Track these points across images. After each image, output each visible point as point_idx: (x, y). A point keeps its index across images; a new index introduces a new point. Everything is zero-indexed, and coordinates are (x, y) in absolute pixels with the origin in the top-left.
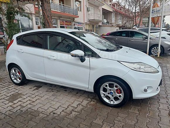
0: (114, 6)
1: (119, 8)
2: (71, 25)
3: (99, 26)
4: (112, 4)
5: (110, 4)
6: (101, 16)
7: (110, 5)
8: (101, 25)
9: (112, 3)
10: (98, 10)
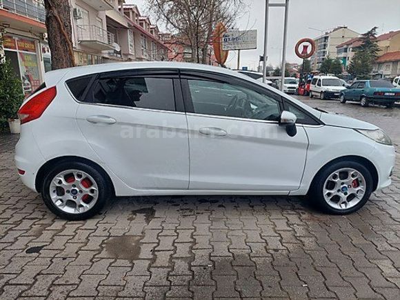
0: (128, 14)
1: (139, 22)
2: (34, 50)
3: (103, 58)
4: (124, 9)
5: (120, 7)
6: (106, 33)
7: (120, 9)
8: (106, 56)
9: (124, 7)
10: (97, 18)
